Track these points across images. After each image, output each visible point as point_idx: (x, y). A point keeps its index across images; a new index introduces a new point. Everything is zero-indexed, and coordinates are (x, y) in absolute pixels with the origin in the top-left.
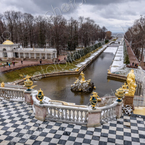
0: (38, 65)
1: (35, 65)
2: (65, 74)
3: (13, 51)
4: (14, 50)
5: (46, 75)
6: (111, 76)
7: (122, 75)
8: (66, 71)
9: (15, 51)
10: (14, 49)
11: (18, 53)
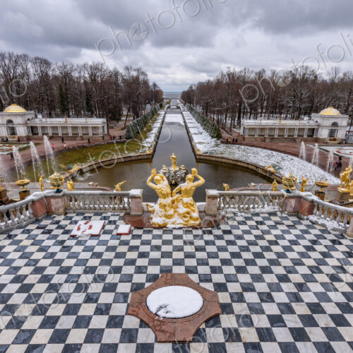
0: (84, 147)
1: (78, 147)
2: (132, 159)
3: (26, 124)
4: (28, 122)
5: (102, 162)
6: (202, 157)
7: (219, 155)
8: (132, 154)
9: (31, 124)
10: (29, 120)
11: (37, 127)
